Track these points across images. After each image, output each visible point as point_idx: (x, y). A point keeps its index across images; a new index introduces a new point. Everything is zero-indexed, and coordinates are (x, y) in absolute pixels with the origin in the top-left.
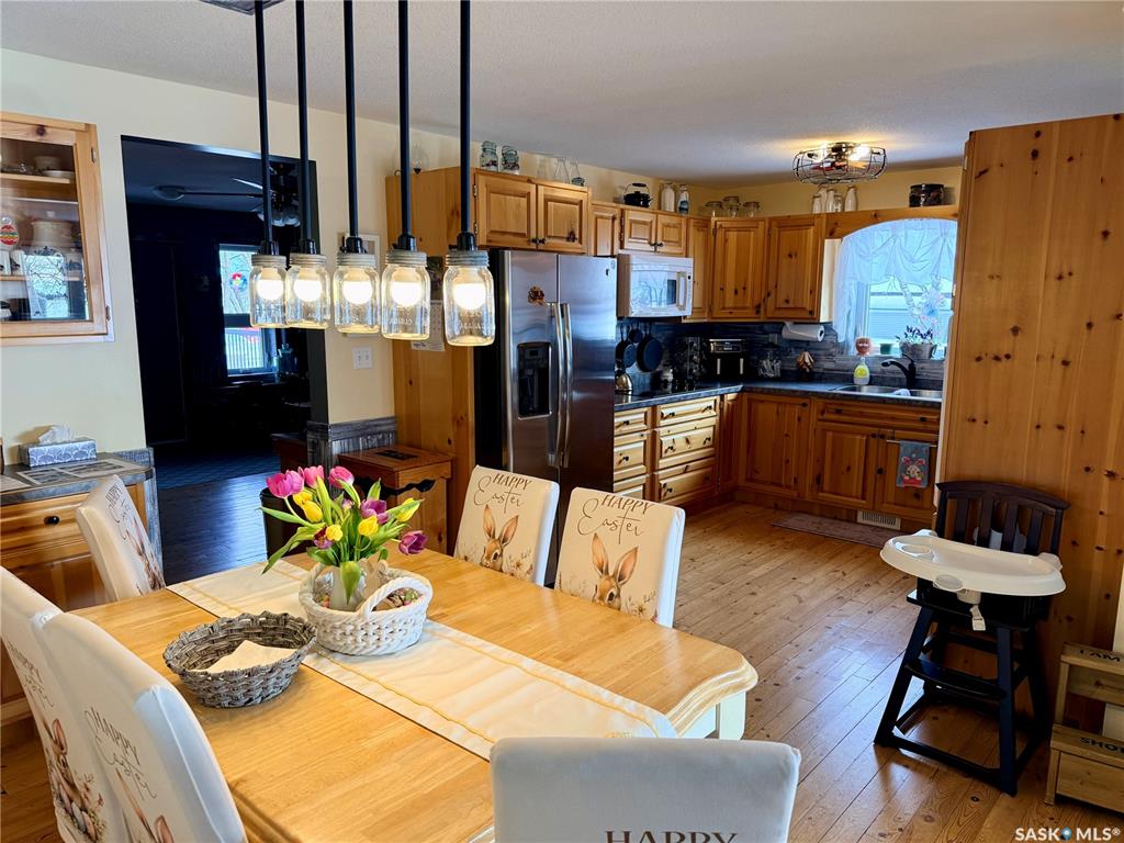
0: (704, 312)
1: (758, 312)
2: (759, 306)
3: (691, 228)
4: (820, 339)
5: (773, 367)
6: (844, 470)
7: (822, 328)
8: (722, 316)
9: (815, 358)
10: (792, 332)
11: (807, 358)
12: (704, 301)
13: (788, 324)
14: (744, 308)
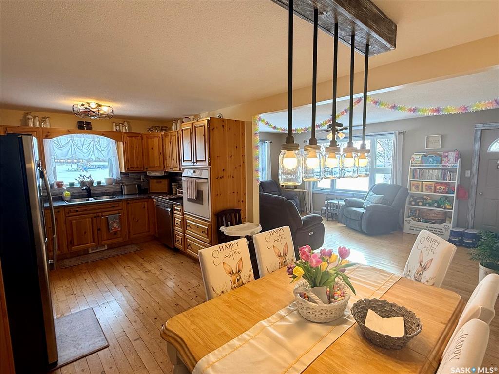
6: (83, 234)
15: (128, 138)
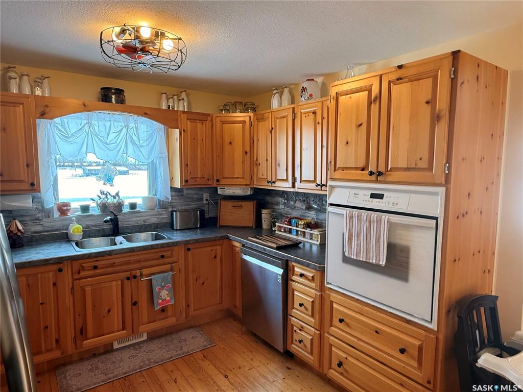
6: (106, 313)
15: (189, 123)
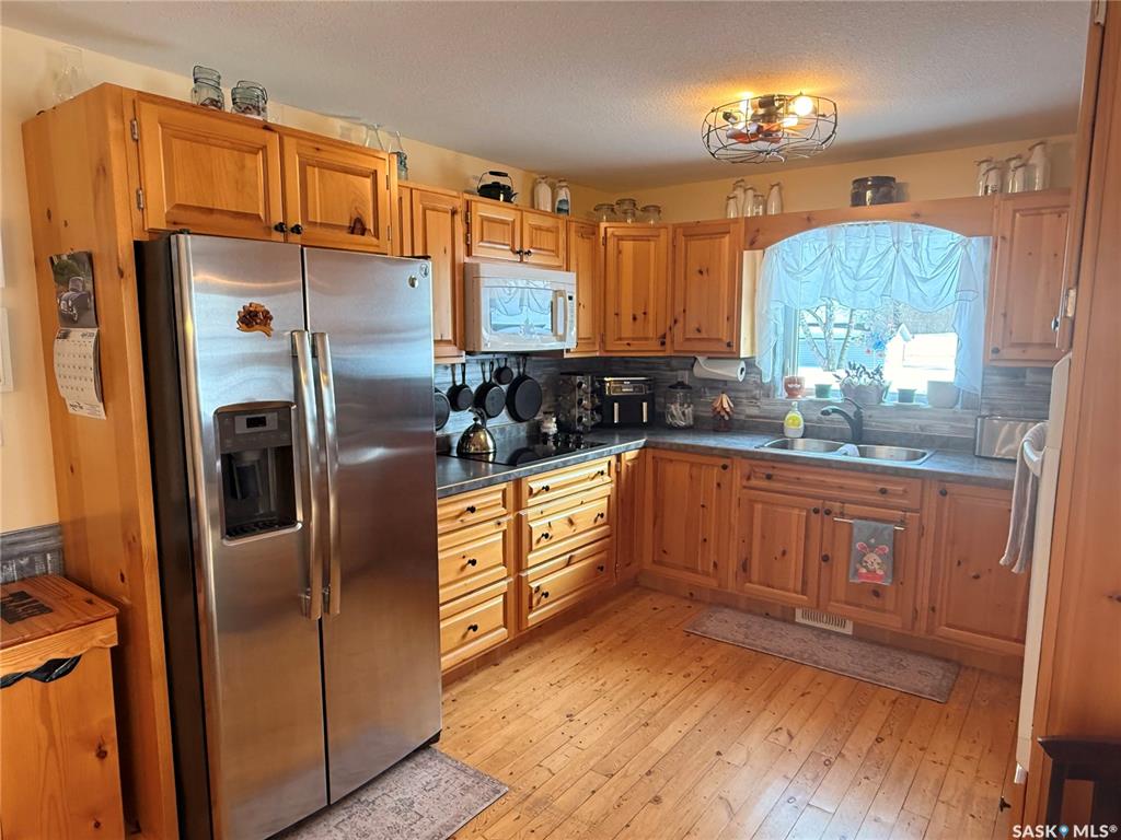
0: (594, 344)
1: (663, 344)
2: (664, 336)
3: (573, 234)
4: (741, 378)
5: (683, 413)
6: (779, 555)
7: (743, 365)
8: (618, 349)
9: (735, 401)
10: (706, 369)
11: (726, 401)
12: (594, 328)
13: (701, 359)
14: (646, 339)
15: (1017, 217)
